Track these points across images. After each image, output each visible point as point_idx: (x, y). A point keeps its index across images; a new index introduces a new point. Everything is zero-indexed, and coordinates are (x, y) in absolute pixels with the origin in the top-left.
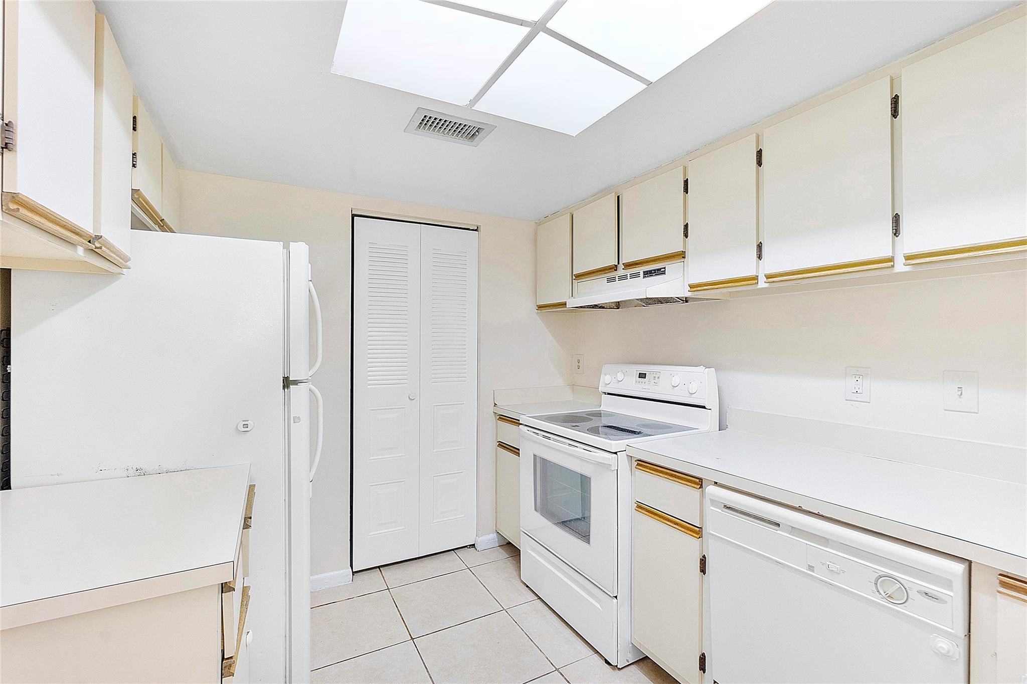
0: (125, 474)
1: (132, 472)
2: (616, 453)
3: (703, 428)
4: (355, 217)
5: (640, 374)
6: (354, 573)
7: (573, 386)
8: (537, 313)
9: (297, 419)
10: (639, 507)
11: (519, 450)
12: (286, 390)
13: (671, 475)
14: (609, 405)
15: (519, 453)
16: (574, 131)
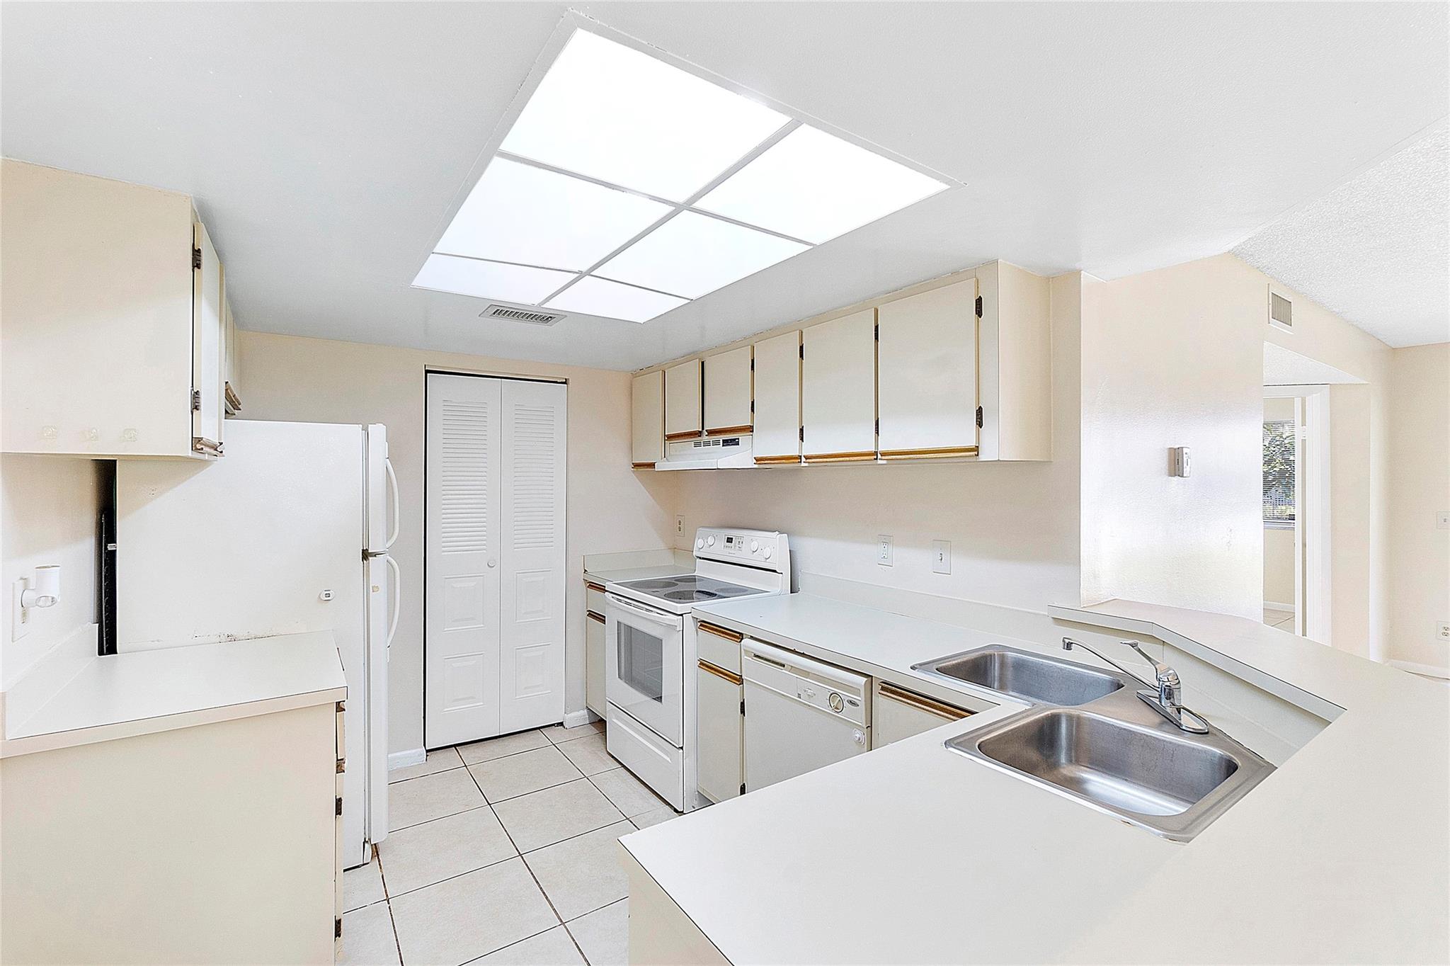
0: (218, 640)
1: (223, 638)
2: (682, 615)
3: (775, 590)
4: (428, 374)
5: (728, 538)
6: (427, 751)
7: (674, 550)
8: (634, 472)
9: (375, 589)
10: (701, 664)
11: (604, 617)
12: (365, 561)
13: (723, 633)
14: (703, 571)
15: (605, 621)
16: (641, 319)
